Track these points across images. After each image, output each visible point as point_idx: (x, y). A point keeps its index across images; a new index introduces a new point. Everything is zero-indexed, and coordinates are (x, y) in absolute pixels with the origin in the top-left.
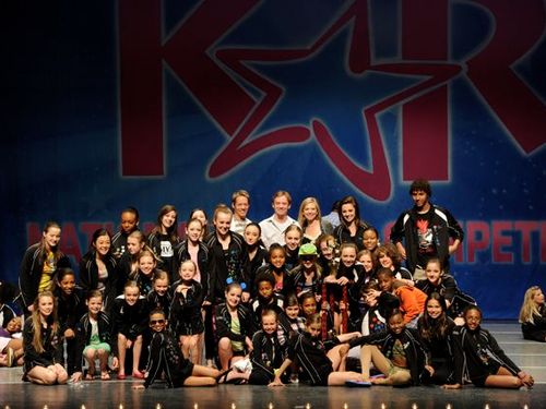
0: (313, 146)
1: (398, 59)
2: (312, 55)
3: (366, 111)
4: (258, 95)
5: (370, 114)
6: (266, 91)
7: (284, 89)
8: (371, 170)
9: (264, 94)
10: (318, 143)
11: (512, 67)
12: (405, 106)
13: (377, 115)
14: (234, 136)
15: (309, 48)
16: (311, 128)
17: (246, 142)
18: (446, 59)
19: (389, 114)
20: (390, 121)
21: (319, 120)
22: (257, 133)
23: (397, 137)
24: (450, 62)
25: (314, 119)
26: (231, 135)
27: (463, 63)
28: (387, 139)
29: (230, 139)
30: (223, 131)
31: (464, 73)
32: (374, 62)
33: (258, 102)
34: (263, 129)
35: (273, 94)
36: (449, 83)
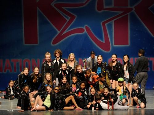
0: (85, 34)
1: (112, 6)
2: (85, 5)
3: (102, 23)
4: (68, 18)
5: (104, 24)
6: (70, 17)
7: (76, 16)
8: (104, 42)
9: (70, 18)
10: (87, 33)
11: (149, 8)
12: (115, 21)
13: (106, 24)
14: (60, 31)
15: (84, 3)
16: (85, 28)
17: (64, 33)
18: (128, 6)
19: (109, 24)
20: (110, 26)
21: (87, 26)
22: (67, 30)
23: (112, 31)
24: (129, 7)
25: (86, 25)
26: (59, 31)
27: (133, 7)
28: (109, 32)
29: (59, 32)
30: (57, 30)
31: (133, 11)
32: (105, 7)
33: (68, 20)
34: (70, 29)
35: (73, 18)
36: (129, 13)
